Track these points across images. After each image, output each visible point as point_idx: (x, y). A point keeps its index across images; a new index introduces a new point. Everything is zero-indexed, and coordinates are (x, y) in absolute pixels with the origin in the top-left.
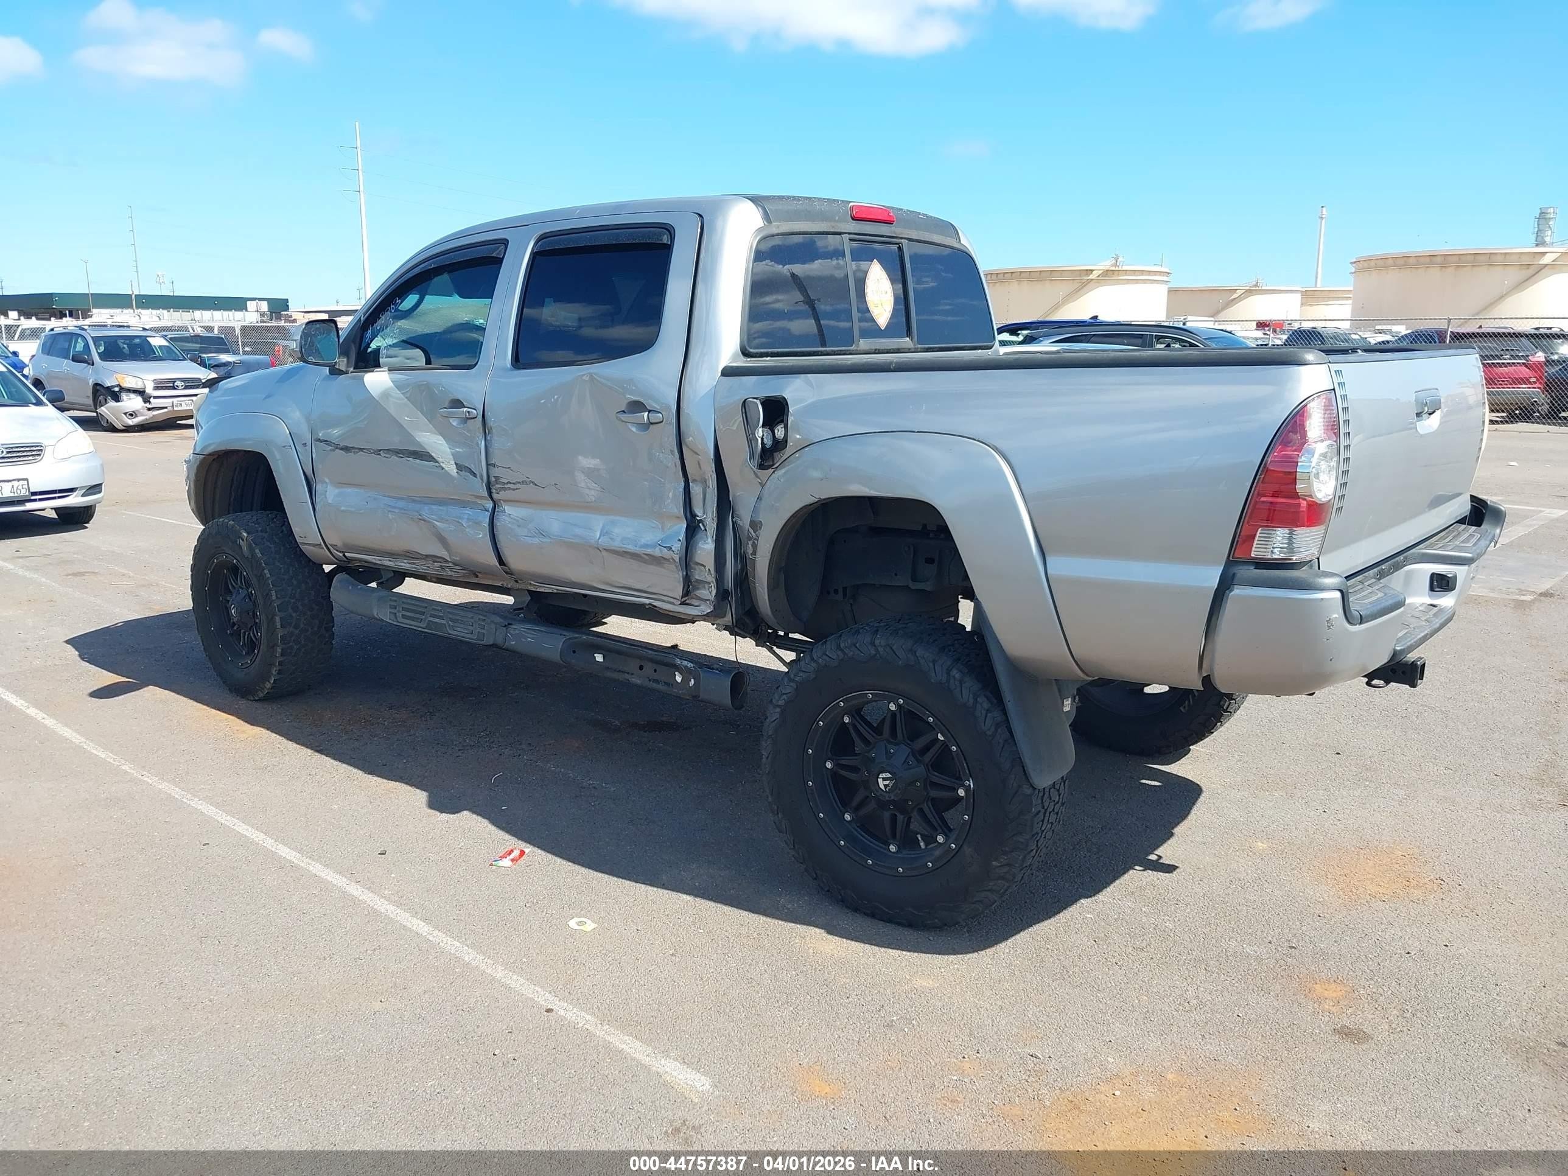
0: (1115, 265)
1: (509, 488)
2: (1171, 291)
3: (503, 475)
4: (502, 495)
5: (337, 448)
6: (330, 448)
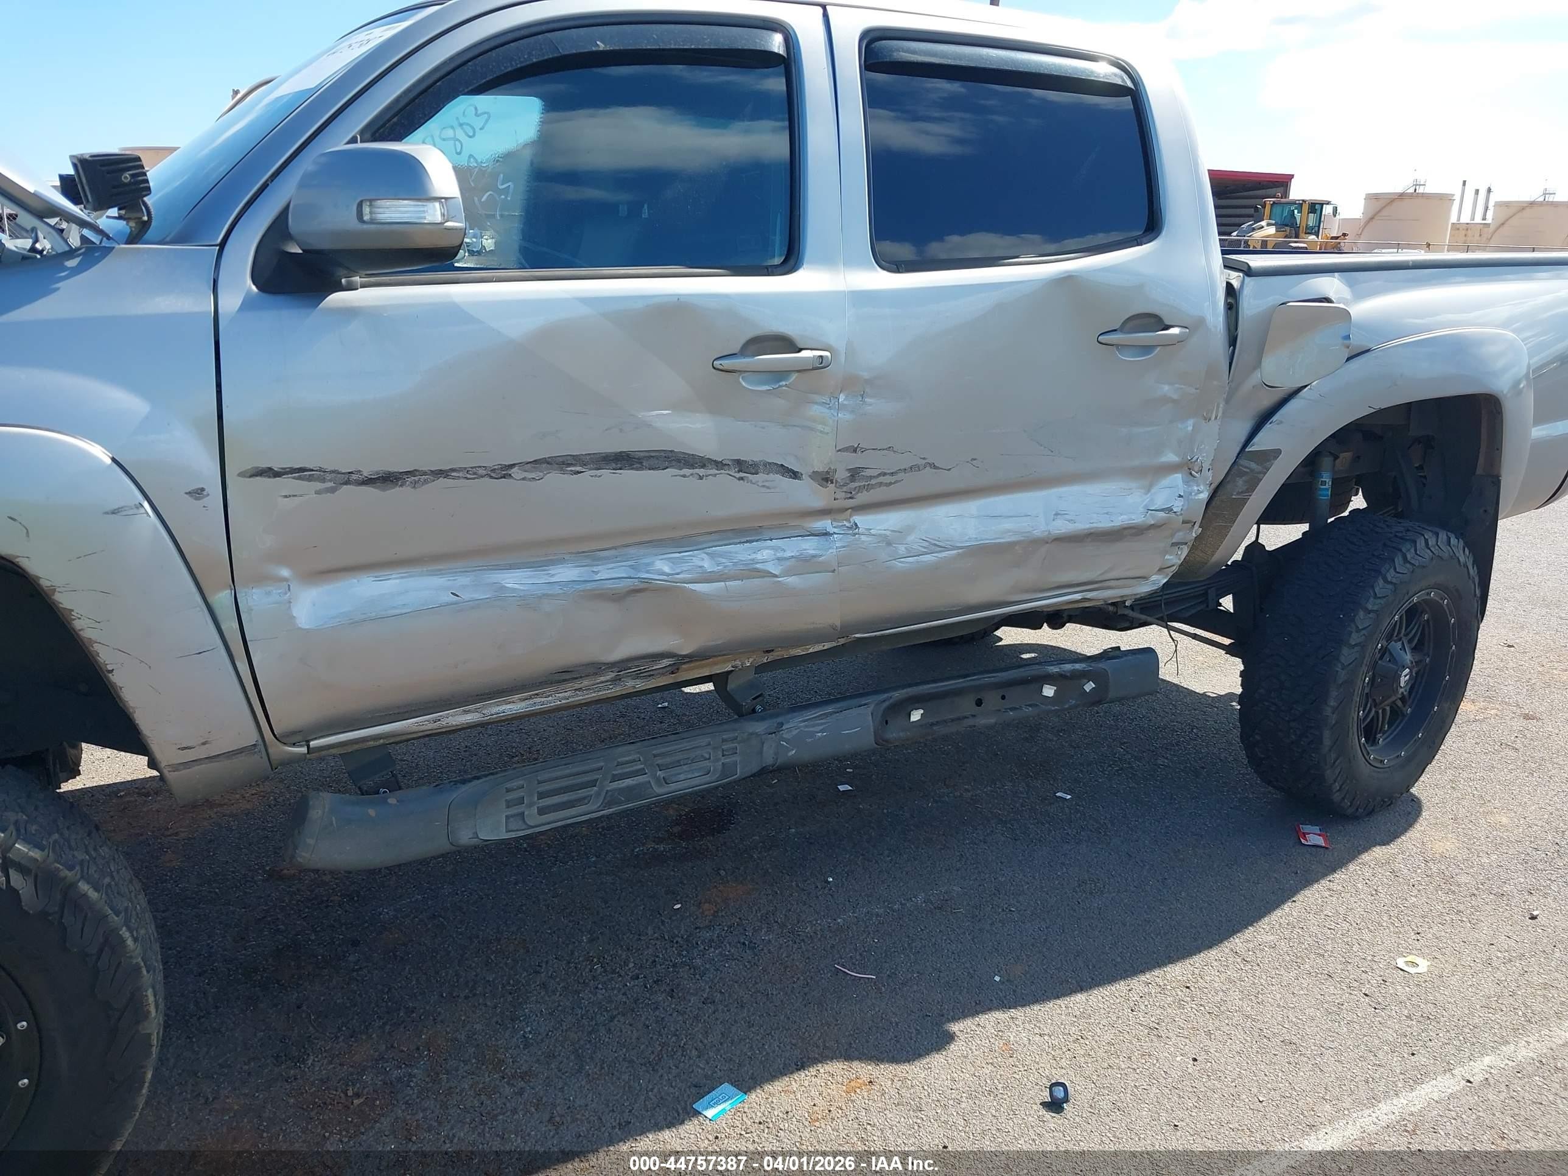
1: (881, 484)
3: (873, 463)
4: (862, 498)
5: (347, 483)
6: (319, 486)
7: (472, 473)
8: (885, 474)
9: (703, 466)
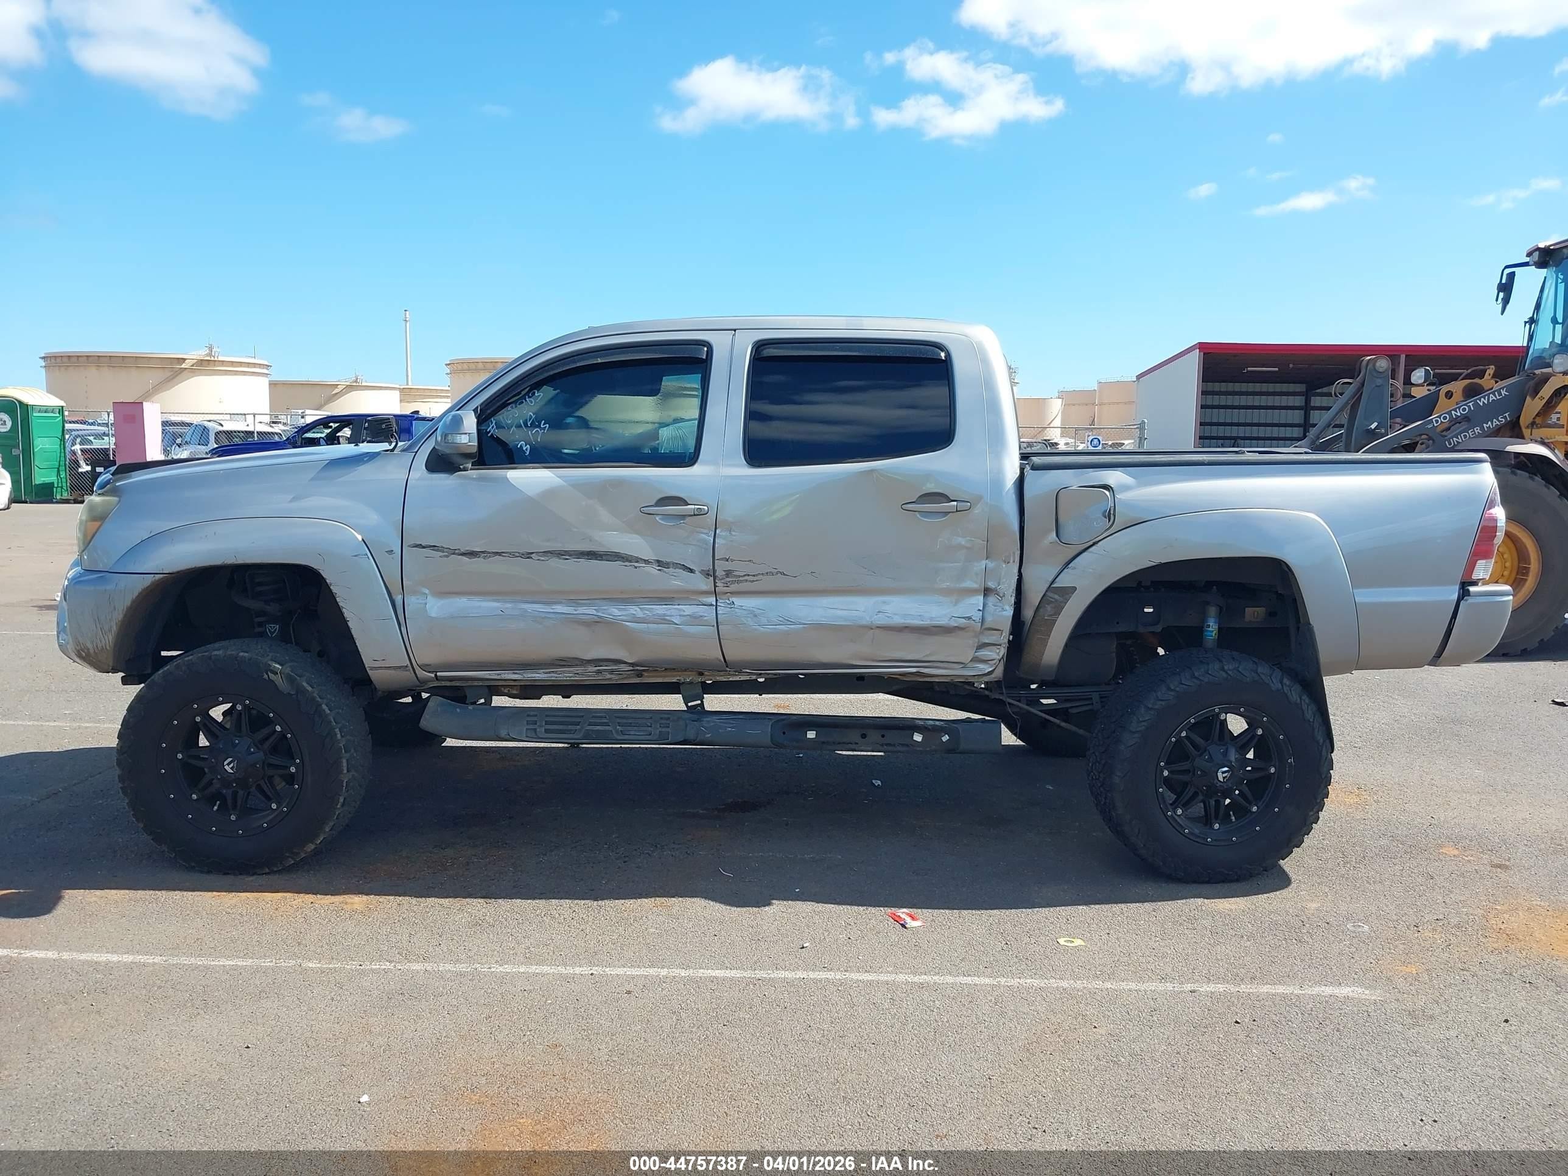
0: (210, 355)
1: (747, 581)
2: (273, 385)
3: (740, 568)
4: (734, 587)
5: (453, 554)
6: (441, 554)
7: (512, 555)
8: (749, 575)
9: (637, 562)
